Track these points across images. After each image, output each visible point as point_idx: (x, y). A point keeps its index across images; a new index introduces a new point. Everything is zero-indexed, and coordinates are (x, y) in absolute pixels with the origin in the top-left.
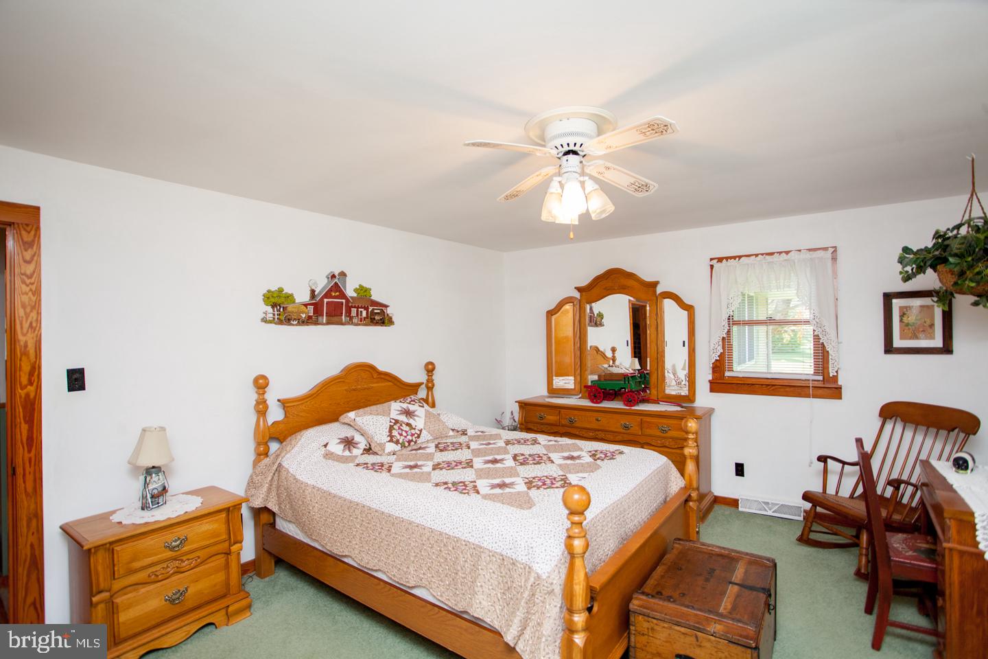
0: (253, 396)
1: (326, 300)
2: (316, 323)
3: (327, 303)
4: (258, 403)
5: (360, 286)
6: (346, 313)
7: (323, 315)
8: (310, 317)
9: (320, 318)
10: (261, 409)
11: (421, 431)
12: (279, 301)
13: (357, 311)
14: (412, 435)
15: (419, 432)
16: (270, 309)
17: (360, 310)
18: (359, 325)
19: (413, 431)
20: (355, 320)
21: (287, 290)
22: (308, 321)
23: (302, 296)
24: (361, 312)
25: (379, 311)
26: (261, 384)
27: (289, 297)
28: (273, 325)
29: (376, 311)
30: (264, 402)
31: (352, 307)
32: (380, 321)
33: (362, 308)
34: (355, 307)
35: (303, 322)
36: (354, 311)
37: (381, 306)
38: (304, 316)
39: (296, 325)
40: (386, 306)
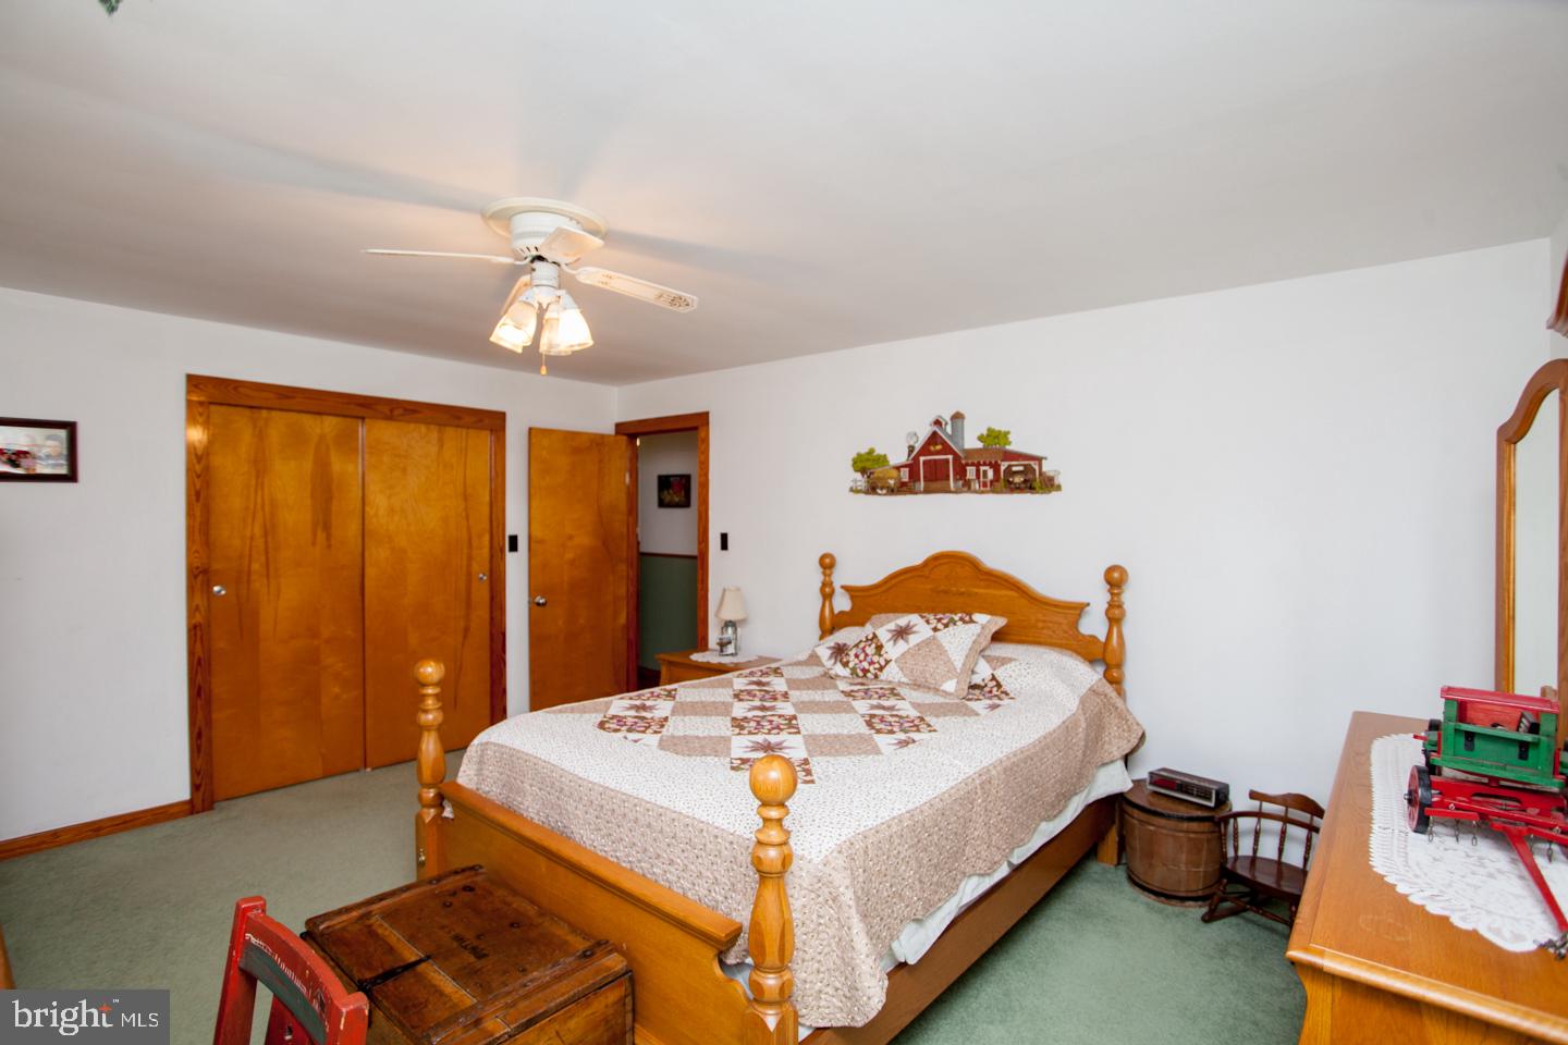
0: (817, 578)
1: (922, 459)
2: (913, 492)
3: (925, 462)
4: (824, 585)
5: (989, 430)
6: (955, 474)
7: (919, 480)
8: (904, 484)
9: (917, 485)
10: (827, 593)
11: (887, 662)
12: (868, 464)
13: (978, 471)
14: (871, 663)
15: (883, 663)
16: (858, 476)
17: (982, 468)
18: (983, 492)
19: (876, 658)
20: (976, 486)
21: (879, 451)
22: (902, 488)
23: (899, 456)
24: (985, 472)
25: (1021, 468)
26: (827, 564)
27: (882, 460)
28: (863, 495)
29: (1014, 469)
30: (831, 584)
31: (967, 465)
32: (1023, 486)
33: (985, 464)
34: (973, 465)
35: (892, 491)
36: (971, 472)
37: (1024, 460)
38: (892, 482)
39: (885, 494)
40: (1039, 460)
